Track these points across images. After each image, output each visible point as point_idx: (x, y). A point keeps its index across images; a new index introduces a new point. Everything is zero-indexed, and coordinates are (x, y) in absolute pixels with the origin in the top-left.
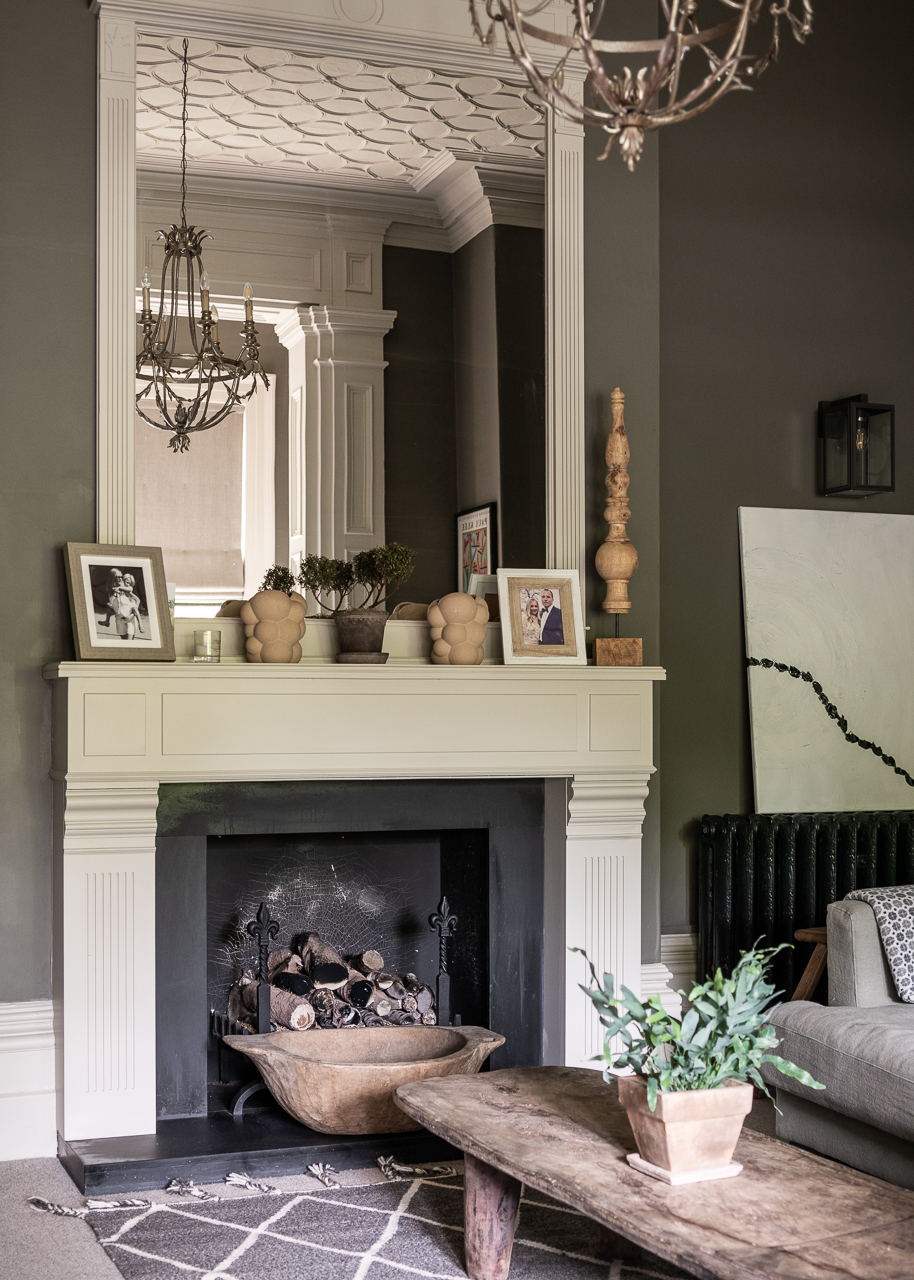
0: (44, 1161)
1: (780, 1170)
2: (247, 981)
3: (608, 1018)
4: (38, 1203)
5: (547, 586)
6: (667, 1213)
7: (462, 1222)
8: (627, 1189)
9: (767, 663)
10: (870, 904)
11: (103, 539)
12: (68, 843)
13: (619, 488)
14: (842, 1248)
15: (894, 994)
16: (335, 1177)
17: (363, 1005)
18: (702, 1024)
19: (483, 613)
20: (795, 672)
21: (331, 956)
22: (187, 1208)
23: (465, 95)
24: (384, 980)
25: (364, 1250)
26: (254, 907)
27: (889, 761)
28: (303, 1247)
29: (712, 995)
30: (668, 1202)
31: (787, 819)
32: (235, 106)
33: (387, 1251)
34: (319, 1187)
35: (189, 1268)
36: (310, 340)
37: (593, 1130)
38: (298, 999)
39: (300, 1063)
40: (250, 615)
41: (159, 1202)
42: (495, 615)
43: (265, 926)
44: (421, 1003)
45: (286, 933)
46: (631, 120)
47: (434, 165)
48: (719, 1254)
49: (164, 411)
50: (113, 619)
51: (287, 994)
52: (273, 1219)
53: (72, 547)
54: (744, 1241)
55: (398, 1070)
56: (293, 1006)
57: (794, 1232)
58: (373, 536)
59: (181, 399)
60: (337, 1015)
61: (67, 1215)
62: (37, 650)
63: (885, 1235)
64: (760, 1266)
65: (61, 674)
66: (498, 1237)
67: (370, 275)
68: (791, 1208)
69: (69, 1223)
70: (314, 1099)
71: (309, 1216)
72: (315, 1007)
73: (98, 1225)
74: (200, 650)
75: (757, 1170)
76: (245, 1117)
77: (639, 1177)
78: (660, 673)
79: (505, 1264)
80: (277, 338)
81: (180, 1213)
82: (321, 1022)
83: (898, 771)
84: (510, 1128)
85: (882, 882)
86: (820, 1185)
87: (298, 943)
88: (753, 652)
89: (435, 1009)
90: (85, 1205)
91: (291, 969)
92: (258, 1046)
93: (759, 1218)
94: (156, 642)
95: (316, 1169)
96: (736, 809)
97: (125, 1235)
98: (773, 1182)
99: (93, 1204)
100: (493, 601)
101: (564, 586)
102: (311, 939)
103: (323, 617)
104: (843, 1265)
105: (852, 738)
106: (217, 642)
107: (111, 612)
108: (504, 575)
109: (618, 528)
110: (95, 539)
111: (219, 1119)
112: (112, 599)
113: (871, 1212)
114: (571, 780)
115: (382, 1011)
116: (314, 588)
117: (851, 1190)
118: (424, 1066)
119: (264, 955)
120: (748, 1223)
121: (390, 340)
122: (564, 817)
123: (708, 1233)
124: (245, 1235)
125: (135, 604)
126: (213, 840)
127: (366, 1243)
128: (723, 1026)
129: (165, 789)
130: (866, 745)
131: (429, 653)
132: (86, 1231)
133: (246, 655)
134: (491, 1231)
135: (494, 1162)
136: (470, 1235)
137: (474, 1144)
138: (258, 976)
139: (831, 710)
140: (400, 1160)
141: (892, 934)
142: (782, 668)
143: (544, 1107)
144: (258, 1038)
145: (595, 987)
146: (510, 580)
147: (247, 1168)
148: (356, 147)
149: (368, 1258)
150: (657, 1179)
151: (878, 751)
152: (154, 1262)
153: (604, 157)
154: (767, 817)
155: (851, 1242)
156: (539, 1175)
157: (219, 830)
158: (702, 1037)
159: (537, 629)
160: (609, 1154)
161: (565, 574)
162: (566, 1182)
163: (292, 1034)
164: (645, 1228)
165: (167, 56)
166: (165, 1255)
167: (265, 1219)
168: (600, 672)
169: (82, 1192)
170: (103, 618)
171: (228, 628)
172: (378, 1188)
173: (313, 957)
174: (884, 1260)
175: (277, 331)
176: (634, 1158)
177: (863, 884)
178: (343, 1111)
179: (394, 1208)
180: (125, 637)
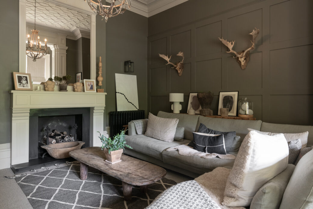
0: (8, 169)
1: (126, 160)
2: (45, 137)
3: (103, 141)
4: (6, 177)
5: (91, 82)
6: (112, 169)
7: (80, 170)
8: (106, 166)
9: (118, 93)
10: (134, 122)
11: (20, 71)
12: (13, 119)
13: (101, 69)
14: (137, 172)
15: (137, 133)
16: (59, 165)
17: (63, 139)
18: (116, 141)
19: (82, 85)
20: (122, 94)
21: (59, 133)
22: (34, 174)
23: (78, 19)
24: (67, 136)
25: (64, 177)
26: (46, 126)
27: (133, 105)
28: (54, 178)
29: (118, 137)
30: (112, 167)
31: (121, 112)
32: (43, 15)
33: (68, 177)
34: (56, 167)
35: (34, 185)
36: (55, 49)
37: (100, 156)
38: (53, 139)
39: (53, 149)
40: (46, 84)
41: (29, 174)
42: (83, 85)
43: (48, 129)
44: (72, 138)
45: (51, 130)
46: (106, 15)
47: (73, 28)
48: (121, 175)
49: (32, 56)
50: (22, 84)
51: (51, 139)
52: (49, 174)
53: (14, 73)
54: (124, 172)
55: (69, 149)
56: (52, 140)
57: (130, 170)
58: (64, 74)
59: (35, 54)
60: (59, 141)
61: (11, 178)
62: (7, 88)
63: (143, 169)
64: (127, 176)
65: (12, 92)
66: (85, 173)
67: (64, 42)
68: (129, 166)
69: (11, 180)
70: (56, 154)
71: (55, 173)
72: (56, 140)
73: (17, 179)
74: (37, 89)
75: (123, 160)
76: (44, 157)
77: (107, 163)
78: (106, 94)
79: (86, 177)
80: (50, 49)
81: (32, 175)
82: (57, 142)
83: (134, 106)
84: (87, 157)
85: (135, 120)
86: (132, 162)
87: (53, 131)
88: (117, 91)
89: (74, 139)
90: (15, 176)
91: (52, 135)
92: (46, 147)
93: (125, 168)
94: (29, 88)
95: (56, 165)
96: (115, 111)
97: (22, 181)
98: (126, 162)
99: (16, 176)
100: (83, 84)
101: (93, 82)
102: (55, 131)
103: (57, 85)
104: (138, 174)
105: (129, 102)
106: (40, 88)
107: (21, 83)
108: (85, 80)
109: (100, 75)
110: (18, 72)
111: (40, 158)
112: (22, 81)
113: (140, 165)
114: (94, 107)
115: (66, 140)
116: (56, 81)
117: (136, 162)
118: (73, 148)
119: (48, 133)
120: (124, 169)
121: (67, 51)
122: (93, 112)
123: (118, 172)
124: (44, 177)
125: (26, 82)
126: (39, 117)
127: (64, 176)
128: (119, 141)
129: (31, 110)
130: (130, 103)
131: (74, 90)
132: (14, 181)
133: (45, 90)
134: (84, 173)
135: (85, 163)
136: (81, 173)
137: (82, 161)
138: (47, 136)
139: (126, 98)
140: (69, 162)
141: (136, 126)
142: (120, 93)
143: (92, 153)
144: (46, 146)
145: (101, 137)
146: (85, 81)
147: (44, 166)
148: (62, 24)
149: (65, 179)
150: (110, 163)
151: (132, 103)
152: (27, 185)
153: (102, 20)
154: (119, 112)
155: (139, 170)
156: (92, 165)
157: (40, 115)
158: (116, 143)
159: (90, 87)
160: (102, 160)
161: (93, 80)
162: (97, 165)
163: (52, 145)
164: (109, 172)
165: (32, 6)
166: (29, 183)
167: (47, 174)
168: (98, 93)
169: (15, 173)
170: (20, 84)
171: (42, 86)
172: (66, 166)
173: (56, 133)
174: (143, 173)
175: (50, 48)
176: (106, 160)
177: (133, 120)
178: (60, 155)
179: (69, 169)
180: (24, 87)
